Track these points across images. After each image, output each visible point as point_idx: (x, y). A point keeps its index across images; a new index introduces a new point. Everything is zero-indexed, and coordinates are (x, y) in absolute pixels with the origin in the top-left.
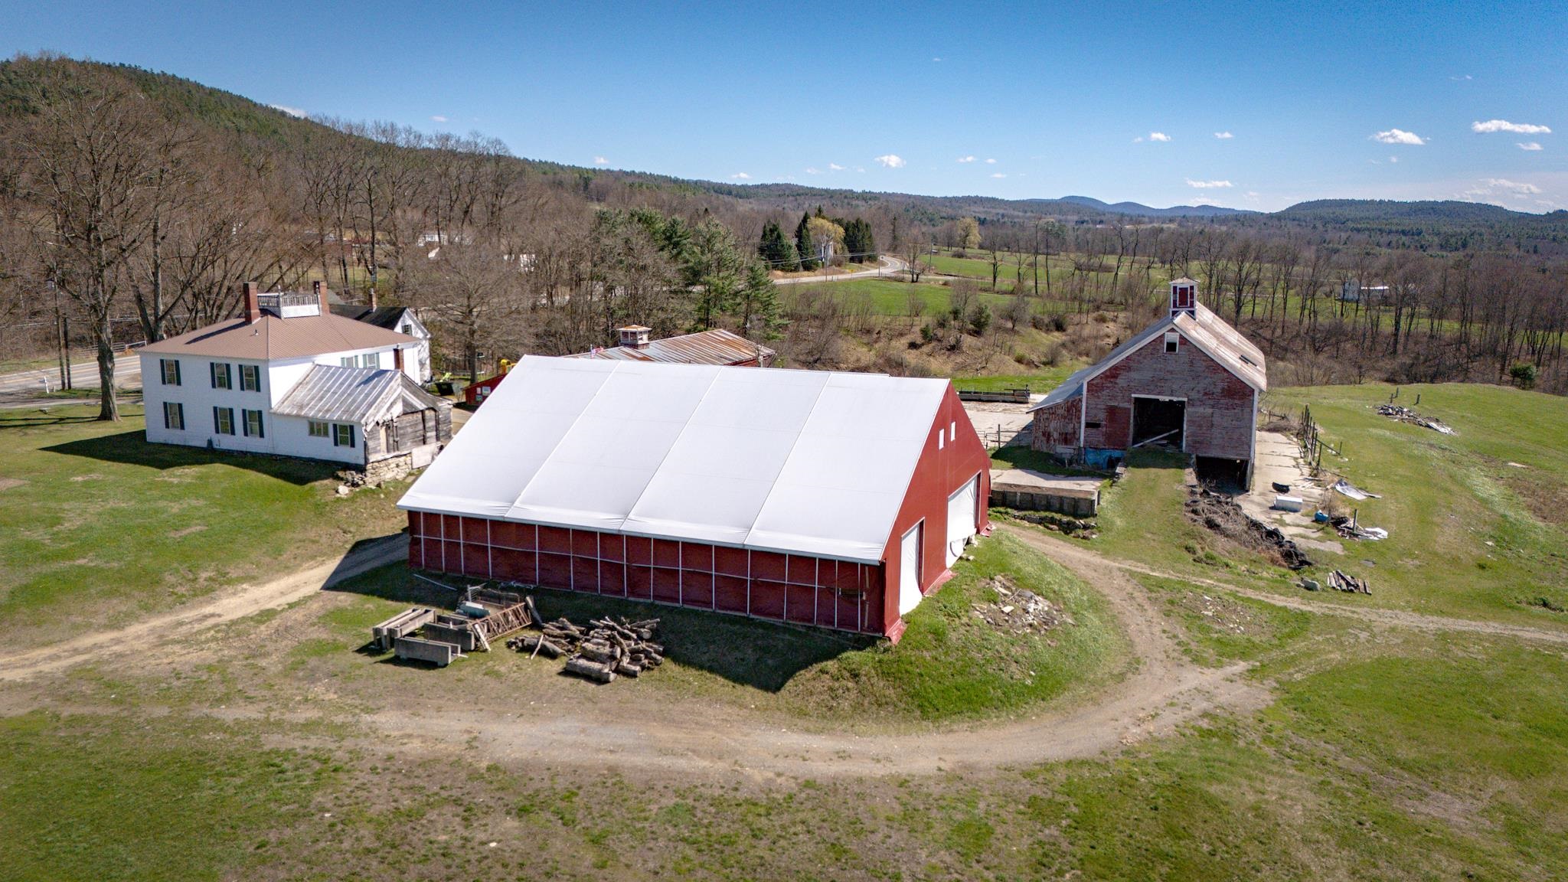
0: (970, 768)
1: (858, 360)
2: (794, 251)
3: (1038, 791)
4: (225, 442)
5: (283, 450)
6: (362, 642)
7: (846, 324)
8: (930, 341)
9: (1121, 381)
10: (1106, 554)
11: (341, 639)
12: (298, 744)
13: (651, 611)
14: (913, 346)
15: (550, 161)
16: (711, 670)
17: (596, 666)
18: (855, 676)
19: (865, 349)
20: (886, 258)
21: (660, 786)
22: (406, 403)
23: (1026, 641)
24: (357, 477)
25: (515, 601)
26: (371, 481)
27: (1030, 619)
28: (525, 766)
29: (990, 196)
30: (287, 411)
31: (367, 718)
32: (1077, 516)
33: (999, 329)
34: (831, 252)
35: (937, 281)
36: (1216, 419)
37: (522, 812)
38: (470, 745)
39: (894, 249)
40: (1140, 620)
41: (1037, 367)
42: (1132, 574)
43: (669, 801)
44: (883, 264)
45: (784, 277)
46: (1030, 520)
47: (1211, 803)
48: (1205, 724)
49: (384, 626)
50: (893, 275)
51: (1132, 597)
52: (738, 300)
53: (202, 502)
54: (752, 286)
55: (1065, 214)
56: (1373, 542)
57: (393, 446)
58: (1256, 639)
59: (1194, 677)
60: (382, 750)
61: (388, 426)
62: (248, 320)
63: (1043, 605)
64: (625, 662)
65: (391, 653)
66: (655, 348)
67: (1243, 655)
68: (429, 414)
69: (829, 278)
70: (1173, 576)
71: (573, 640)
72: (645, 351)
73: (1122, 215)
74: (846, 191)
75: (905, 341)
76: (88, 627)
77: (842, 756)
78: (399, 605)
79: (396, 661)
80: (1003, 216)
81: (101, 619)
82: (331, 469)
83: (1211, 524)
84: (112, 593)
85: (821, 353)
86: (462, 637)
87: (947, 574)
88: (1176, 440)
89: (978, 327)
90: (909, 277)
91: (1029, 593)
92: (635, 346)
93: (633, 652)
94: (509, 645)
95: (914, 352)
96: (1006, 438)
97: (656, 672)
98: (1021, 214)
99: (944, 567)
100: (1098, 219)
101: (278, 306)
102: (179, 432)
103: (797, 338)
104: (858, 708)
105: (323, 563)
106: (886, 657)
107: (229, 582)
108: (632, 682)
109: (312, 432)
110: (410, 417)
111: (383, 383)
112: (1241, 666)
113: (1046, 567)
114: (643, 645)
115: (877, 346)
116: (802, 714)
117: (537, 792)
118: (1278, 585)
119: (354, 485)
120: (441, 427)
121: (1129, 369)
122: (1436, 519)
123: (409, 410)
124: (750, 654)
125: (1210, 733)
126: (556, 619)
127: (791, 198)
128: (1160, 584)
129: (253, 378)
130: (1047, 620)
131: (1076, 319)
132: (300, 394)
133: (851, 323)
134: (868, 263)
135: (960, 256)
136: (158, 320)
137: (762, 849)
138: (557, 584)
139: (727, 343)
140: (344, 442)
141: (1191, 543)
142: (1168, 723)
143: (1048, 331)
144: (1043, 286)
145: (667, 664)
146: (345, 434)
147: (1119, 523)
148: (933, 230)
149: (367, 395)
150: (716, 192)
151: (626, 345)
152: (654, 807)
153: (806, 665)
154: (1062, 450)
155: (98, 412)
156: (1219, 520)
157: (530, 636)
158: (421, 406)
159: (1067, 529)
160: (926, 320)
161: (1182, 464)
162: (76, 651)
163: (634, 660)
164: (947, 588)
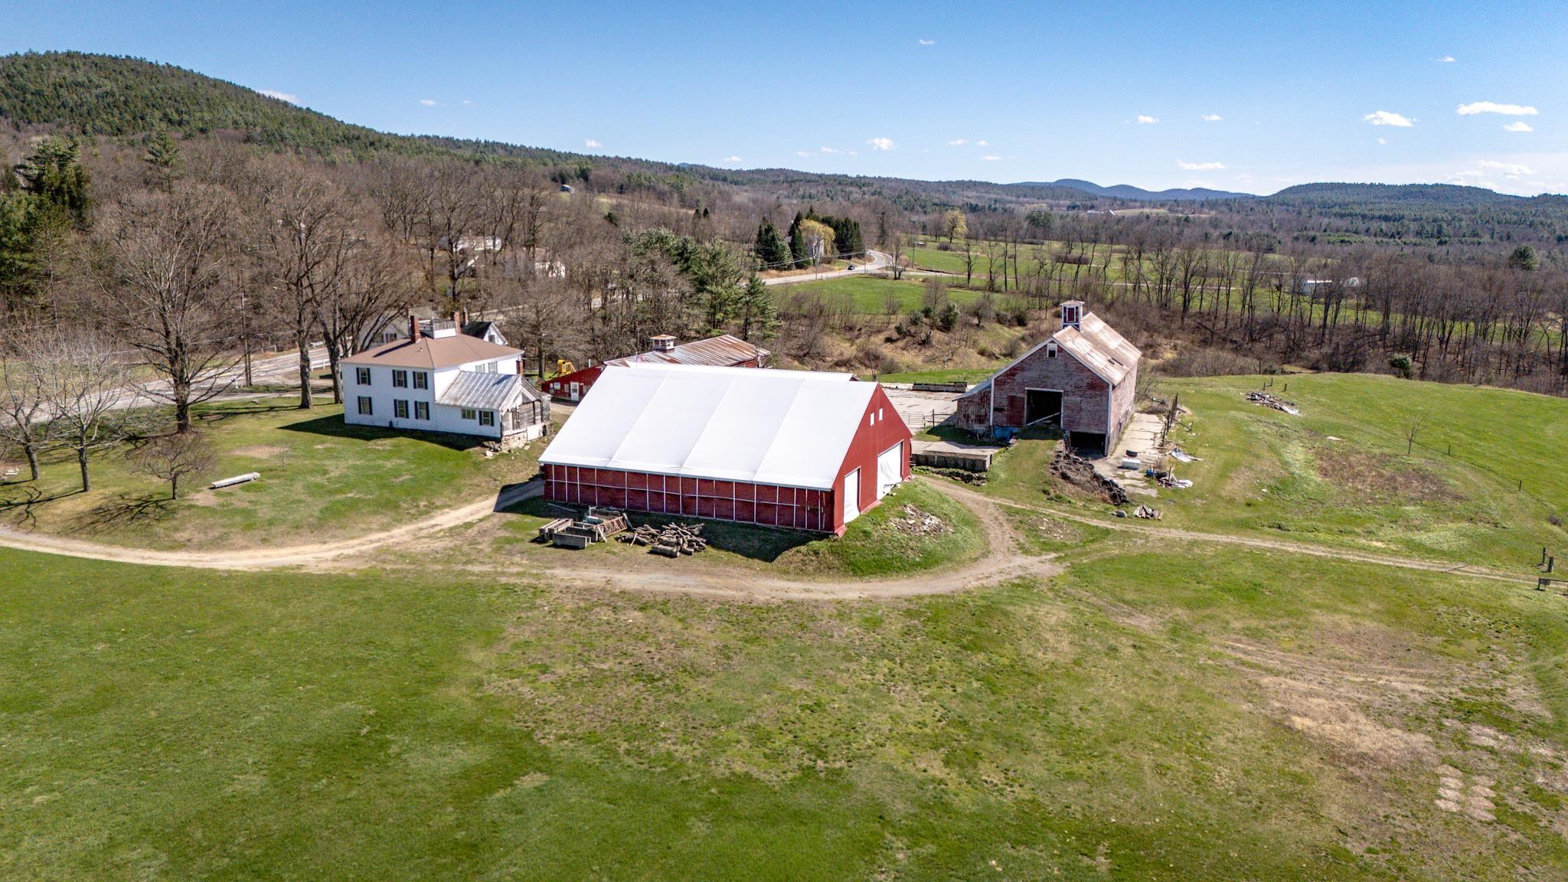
0: (877, 597)
1: (841, 354)
2: (788, 252)
3: (911, 607)
4: (402, 423)
5: (442, 428)
6: (532, 538)
7: (831, 322)
8: (904, 337)
9: (1018, 378)
10: (988, 494)
11: (519, 536)
12: (518, 581)
13: (698, 521)
14: (889, 340)
15: (546, 147)
16: (734, 551)
17: (669, 548)
18: (816, 553)
19: (847, 345)
20: (875, 253)
21: (711, 600)
22: (524, 397)
23: (920, 539)
24: (497, 446)
25: (617, 515)
26: (504, 448)
27: (925, 528)
28: (639, 592)
29: (983, 180)
30: (447, 402)
31: (548, 572)
32: (974, 471)
33: (967, 324)
34: (822, 250)
35: (916, 278)
36: (1084, 405)
37: (642, 609)
38: (608, 582)
39: (882, 242)
40: (998, 532)
41: (997, 358)
42: (1001, 506)
43: (716, 606)
44: (870, 259)
45: (778, 276)
46: (943, 474)
47: (1006, 614)
48: (1016, 581)
49: (546, 528)
50: (878, 272)
51: (996, 519)
52: (739, 305)
53: (403, 462)
54: (751, 294)
55: (1058, 198)
56: (1181, 489)
57: (517, 426)
58: (1068, 543)
59: (1021, 560)
60: (563, 584)
61: (514, 411)
62: (413, 341)
63: (935, 521)
64: (685, 546)
65: (551, 542)
66: (679, 352)
67: (1056, 550)
68: (537, 404)
69: (819, 276)
70: (1028, 507)
71: (653, 536)
72: (671, 354)
73: (1115, 199)
74: (840, 176)
75: (882, 337)
76: (371, 530)
77: (807, 591)
78: (545, 519)
79: (555, 546)
80: (996, 201)
81: (374, 526)
82: (479, 441)
83: (1064, 476)
84: (375, 513)
85: (810, 347)
86: (591, 533)
87: (877, 503)
88: (1057, 420)
89: (947, 325)
90: (891, 273)
91: (927, 514)
92: (664, 351)
93: (689, 541)
94: (617, 539)
95: (888, 345)
96: (939, 420)
97: (702, 553)
98: (1014, 199)
99: (875, 499)
100: (1089, 203)
101: (432, 330)
102: (368, 416)
103: (789, 335)
104: (818, 571)
105: (487, 498)
106: (834, 544)
107: (437, 508)
108: (690, 557)
109: (464, 416)
110: (526, 406)
111: (510, 384)
112: (1053, 555)
113: (944, 500)
114: (694, 538)
115: (858, 341)
116: (786, 572)
117: (648, 602)
118: (1102, 515)
119: (496, 451)
120: (545, 413)
121: (1023, 369)
122: (1233, 475)
123: (526, 402)
124: (756, 544)
125: (1018, 585)
126: (642, 526)
127: (785, 184)
128: (1017, 512)
129: (422, 380)
130: (937, 529)
131: (1036, 315)
132: (454, 391)
133: (836, 321)
134: (856, 259)
135: (946, 248)
136: (336, 338)
137: (765, 624)
138: (638, 508)
139: (733, 346)
140: (486, 422)
141: (1047, 488)
142: (995, 581)
143: (1010, 326)
144: (1011, 281)
145: (709, 548)
146: (487, 417)
147: (1003, 476)
148: (923, 218)
149: (501, 391)
150: (712, 178)
151: (657, 350)
152: (709, 609)
153: (787, 548)
154: (979, 428)
155: (299, 403)
156: (1069, 473)
157: (628, 535)
158: (532, 398)
159: (967, 479)
160: (900, 318)
161: (1056, 436)
162: (371, 542)
163: (690, 545)
164: (875, 510)
